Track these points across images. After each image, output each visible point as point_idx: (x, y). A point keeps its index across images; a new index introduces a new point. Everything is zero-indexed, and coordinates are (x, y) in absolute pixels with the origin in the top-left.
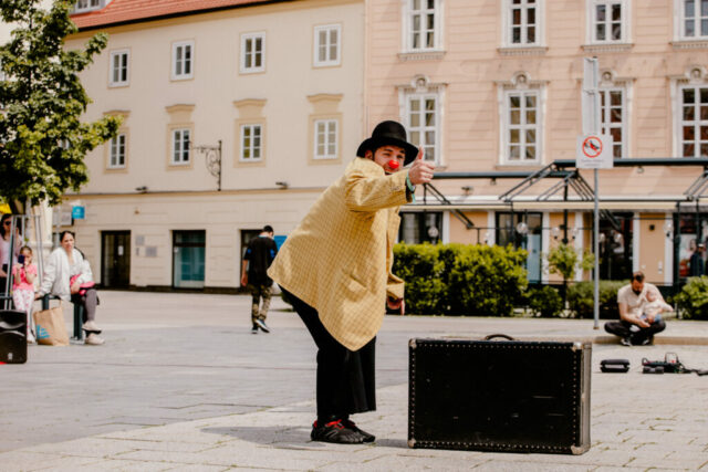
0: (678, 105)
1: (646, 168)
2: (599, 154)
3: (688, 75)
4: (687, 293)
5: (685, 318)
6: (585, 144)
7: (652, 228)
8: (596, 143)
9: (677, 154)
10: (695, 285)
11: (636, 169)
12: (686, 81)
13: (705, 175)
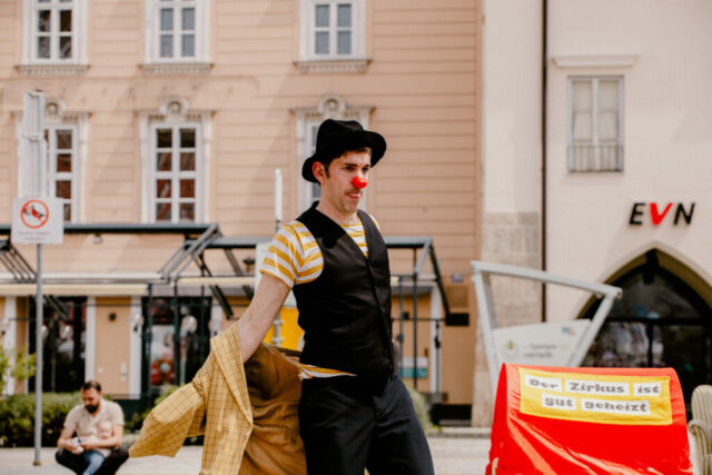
0: (150, 150)
1: (106, 238)
2: (43, 223)
3: (163, 110)
6: (24, 210)
7: (113, 317)
8: (40, 209)
9: (148, 218)
11: (91, 238)
12: (161, 118)
13: (187, 247)
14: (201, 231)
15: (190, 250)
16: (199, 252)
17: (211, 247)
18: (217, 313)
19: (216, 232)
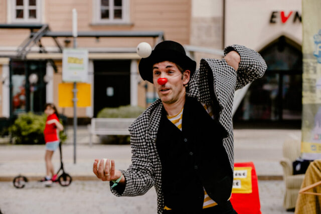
4: (17, 126)
5: (17, 143)
9: (11, 20)
10: (23, 119)
13: (32, 37)
14: (39, 27)
15: (34, 38)
16: (38, 39)
17: (45, 36)
18: (50, 70)
19: (47, 28)
